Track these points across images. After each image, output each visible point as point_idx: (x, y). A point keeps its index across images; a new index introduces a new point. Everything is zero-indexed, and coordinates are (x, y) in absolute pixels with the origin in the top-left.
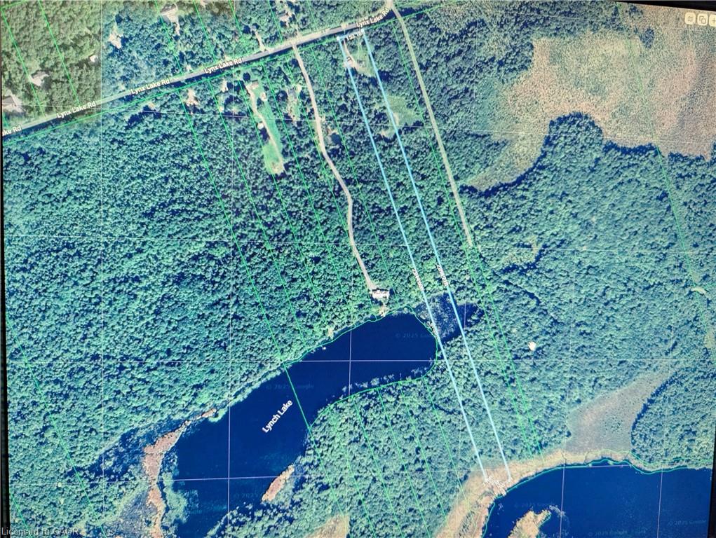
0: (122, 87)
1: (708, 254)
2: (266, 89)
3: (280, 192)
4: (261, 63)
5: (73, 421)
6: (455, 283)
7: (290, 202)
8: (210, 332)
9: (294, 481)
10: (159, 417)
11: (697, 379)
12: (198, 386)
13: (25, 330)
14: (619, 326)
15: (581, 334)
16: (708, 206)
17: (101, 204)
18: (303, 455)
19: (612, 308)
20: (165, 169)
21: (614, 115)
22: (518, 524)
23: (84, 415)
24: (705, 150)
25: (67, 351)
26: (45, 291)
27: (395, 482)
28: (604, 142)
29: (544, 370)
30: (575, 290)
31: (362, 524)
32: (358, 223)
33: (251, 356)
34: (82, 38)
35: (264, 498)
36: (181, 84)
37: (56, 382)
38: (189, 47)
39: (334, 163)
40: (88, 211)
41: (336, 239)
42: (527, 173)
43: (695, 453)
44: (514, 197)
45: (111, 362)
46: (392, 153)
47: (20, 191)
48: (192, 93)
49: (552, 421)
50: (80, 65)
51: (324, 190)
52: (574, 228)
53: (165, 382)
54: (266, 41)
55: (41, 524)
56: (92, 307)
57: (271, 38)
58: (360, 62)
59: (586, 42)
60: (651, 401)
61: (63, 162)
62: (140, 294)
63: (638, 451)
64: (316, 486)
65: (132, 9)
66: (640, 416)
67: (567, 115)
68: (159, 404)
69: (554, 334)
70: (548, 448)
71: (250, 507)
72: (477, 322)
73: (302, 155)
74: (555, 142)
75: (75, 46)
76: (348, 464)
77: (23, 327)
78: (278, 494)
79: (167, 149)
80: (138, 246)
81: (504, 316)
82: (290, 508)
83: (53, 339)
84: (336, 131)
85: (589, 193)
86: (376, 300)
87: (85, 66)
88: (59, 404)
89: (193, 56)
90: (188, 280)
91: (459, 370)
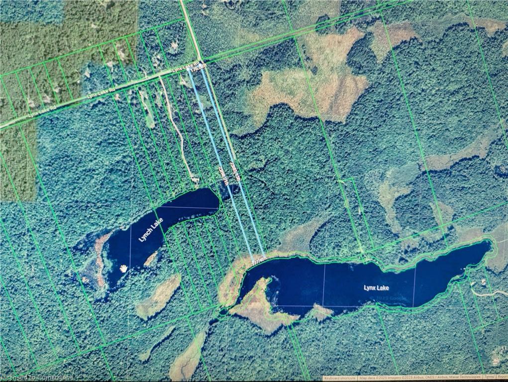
0: (89, 92)
1: (345, 166)
2: (148, 93)
3: (153, 136)
4: (146, 83)
5: (67, 228)
6: (228, 175)
7: (157, 139)
8: (123, 193)
9: (157, 257)
10: (102, 228)
11: (341, 221)
12: (118, 215)
13: (49, 190)
14: (303, 196)
15: (285, 199)
16: (345, 144)
17: (80, 139)
18: (162, 247)
19: (299, 188)
20: (106, 126)
21: (299, 104)
22: (257, 283)
23: (72, 225)
24: (343, 119)
25: (65, 199)
26: (57, 174)
27: (202, 260)
28: (295, 116)
29: (268, 214)
30: (282, 180)
31: (187, 278)
32: (186, 149)
33: (140, 204)
34: (75, 73)
35: (145, 264)
36: (113, 92)
37: (61, 211)
38: (117, 77)
39: (176, 124)
40: (75, 142)
41: (176, 155)
42: (260, 129)
43: (341, 255)
44: (254, 139)
45: (84, 204)
46: (201, 120)
47: (49, 134)
48: (118, 95)
49: (272, 237)
50: (73, 84)
51: (171, 135)
52: (281, 153)
53: (104, 213)
54: (148, 74)
55: (53, 270)
56: (76, 181)
57: (150, 73)
58: (187, 82)
59: (285, 73)
60: (319, 231)
61: (66, 123)
62: (95, 176)
63: (313, 253)
64: (167, 260)
65: (94, 62)
66: (313, 237)
67: (278, 104)
68: (102, 222)
69: (273, 199)
70: (270, 249)
71: (139, 268)
72: (238, 192)
73: (162, 120)
74: (272, 116)
75: (71, 77)
76: (181, 252)
77: (48, 188)
78: (150, 263)
79: (107, 118)
80: (95, 157)
81: (250, 190)
82: (156, 269)
83: (60, 194)
84: (176, 111)
85: (288, 137)
86: (194, 182)
87: (75, 85)
88: (62, 220)
89: (118, 80)
90: (115, 171)
91: (230, 213)
